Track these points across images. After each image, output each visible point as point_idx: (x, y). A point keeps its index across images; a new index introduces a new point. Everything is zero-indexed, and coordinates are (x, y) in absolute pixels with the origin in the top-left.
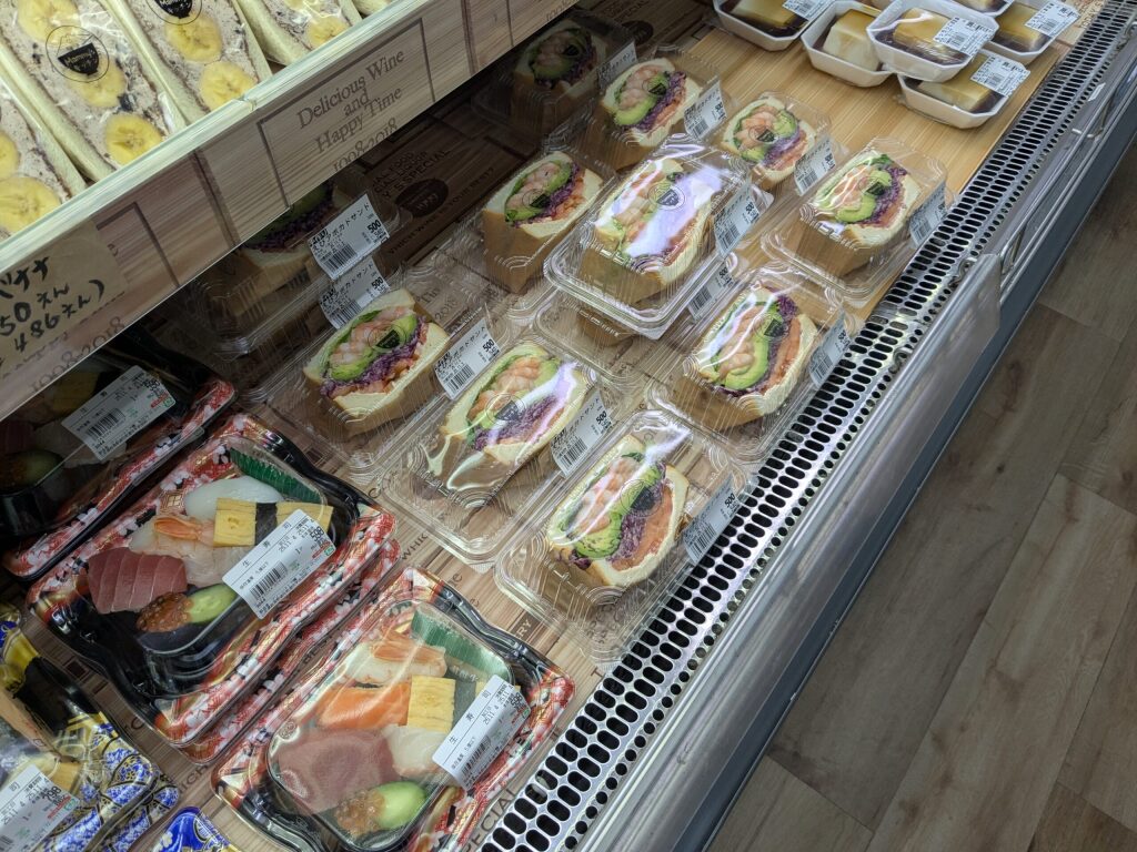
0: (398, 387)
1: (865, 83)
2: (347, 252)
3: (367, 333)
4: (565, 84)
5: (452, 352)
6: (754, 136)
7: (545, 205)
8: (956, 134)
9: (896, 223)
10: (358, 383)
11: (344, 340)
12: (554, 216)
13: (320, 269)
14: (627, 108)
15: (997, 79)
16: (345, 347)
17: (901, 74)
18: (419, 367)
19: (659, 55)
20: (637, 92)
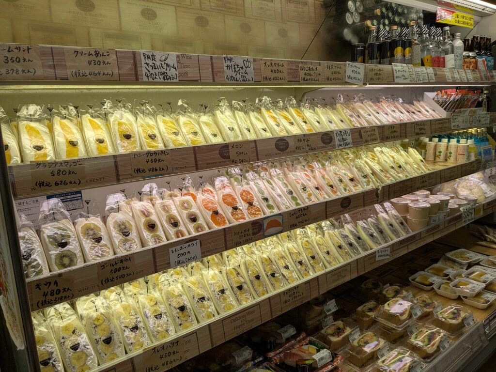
0: (341, 337)
1: (452, 298)
2: (330, 310)
3: (333, 327)
4: (373, 290)
5: (352, 333)
6: (421, 301)
7: (371, 310)
8: (479, 310)
9: (460, 320)
10: (332, 335)
11: (329, 328)
12: (373, 312)
13: (325, 312)
14: (389, 294)
15: (488, 297)
16: (329, 329)
17: (461, 295)
18: (346, 334)
19: (396, 285)
20: (391, 291)
